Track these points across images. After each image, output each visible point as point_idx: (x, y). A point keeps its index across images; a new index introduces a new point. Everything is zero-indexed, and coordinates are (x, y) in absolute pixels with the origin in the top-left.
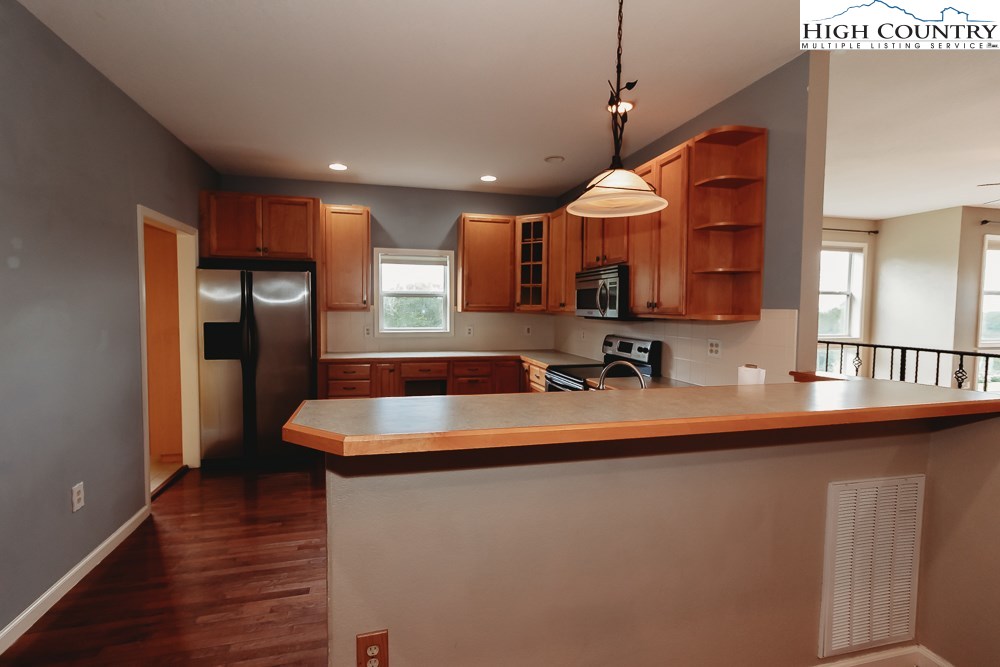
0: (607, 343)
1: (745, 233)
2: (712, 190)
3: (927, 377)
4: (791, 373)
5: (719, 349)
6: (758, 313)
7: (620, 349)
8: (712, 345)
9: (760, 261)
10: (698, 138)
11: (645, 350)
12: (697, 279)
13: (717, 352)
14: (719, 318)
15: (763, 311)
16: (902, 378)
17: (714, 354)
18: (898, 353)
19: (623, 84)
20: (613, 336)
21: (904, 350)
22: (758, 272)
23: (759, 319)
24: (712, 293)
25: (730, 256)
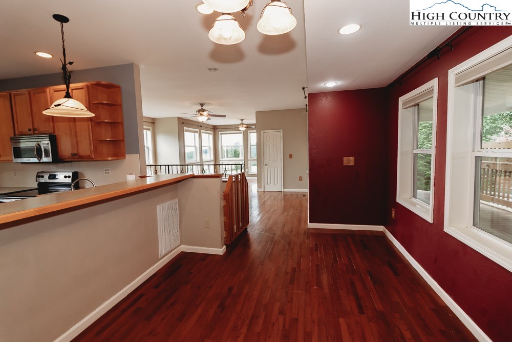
0: (39, 176)
1: (116, 125)
2: (100, 106)
3: (175, 172)
4: (139, 177)
5: (110, 172)
6: (125, 156)
7: (50, 178)
8: (106, 170)
9: (123, 136)
10: (91, 83)
11: (69, 177)
12: (98, 142)
13: (108, 173)
14: (110, 159)
15: (126, 155)
16: (169, 173)
17: (107, 174)
18: (167, 167)
19: (67, 62)
20: (43, 172)
21: (168, 166)
22: (123, 141)
23: (125, 158)
24: (104, 149)
25: (110, 133)
